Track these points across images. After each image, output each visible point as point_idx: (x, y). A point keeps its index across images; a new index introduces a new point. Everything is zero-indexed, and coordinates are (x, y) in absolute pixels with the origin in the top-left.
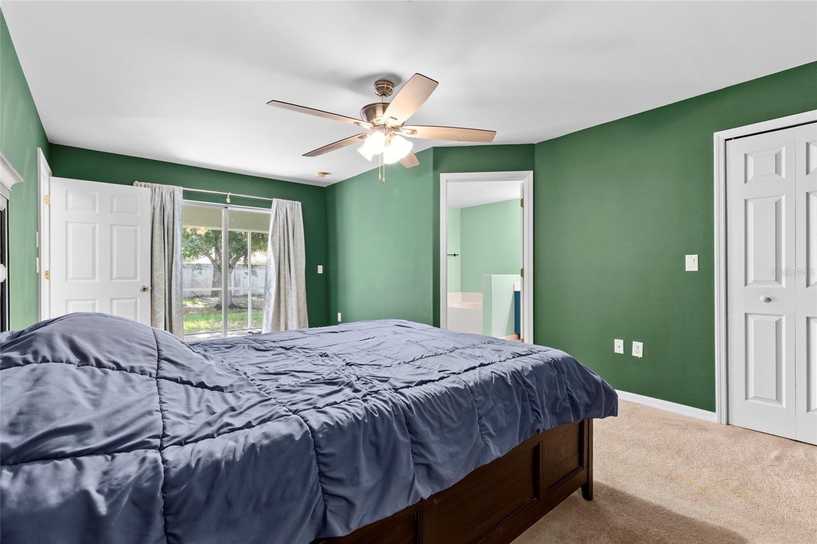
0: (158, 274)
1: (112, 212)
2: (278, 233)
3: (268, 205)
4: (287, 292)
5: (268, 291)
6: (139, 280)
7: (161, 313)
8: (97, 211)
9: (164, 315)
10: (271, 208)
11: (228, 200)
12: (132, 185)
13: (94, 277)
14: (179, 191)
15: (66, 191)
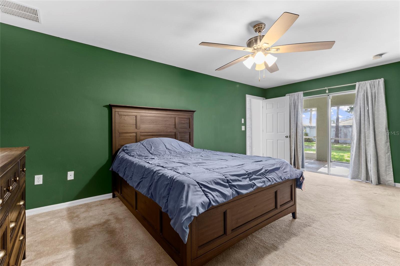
0: (292, 131)
1: (277, 108)
2: (359, 104)
3: (353, 87)
4: (367, 143)
5: (353, 141)
6: (285, 133)
7: (293, 148)
8: (274, 109)
9: (294, 148)
10: (355, 89)
11: (327, 92)
12: (285, 96)
13: (273, 132)
14: (301, 93)
15: (267, 104)
